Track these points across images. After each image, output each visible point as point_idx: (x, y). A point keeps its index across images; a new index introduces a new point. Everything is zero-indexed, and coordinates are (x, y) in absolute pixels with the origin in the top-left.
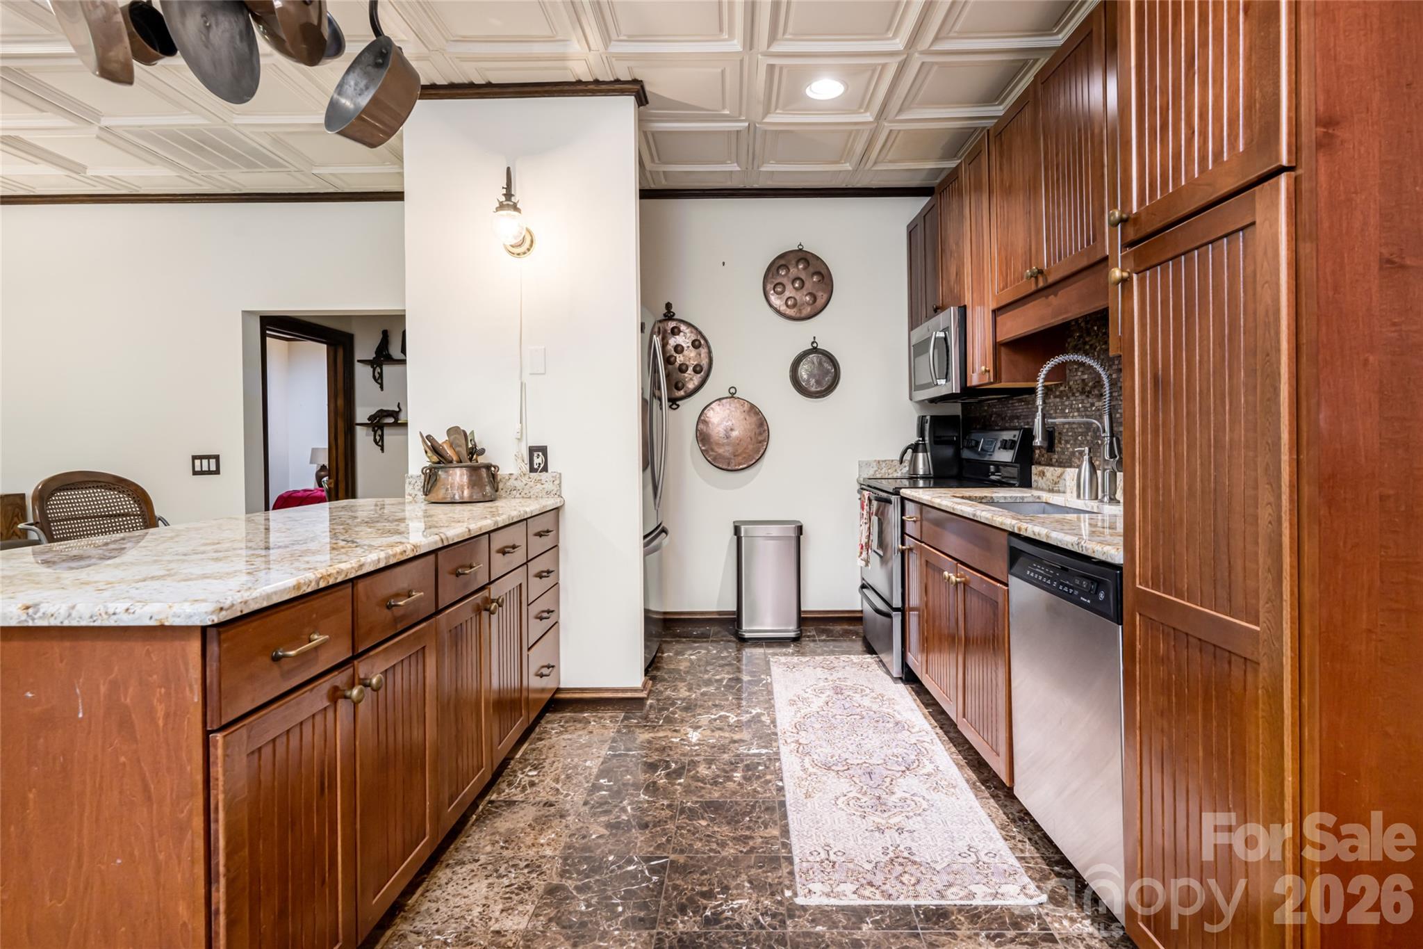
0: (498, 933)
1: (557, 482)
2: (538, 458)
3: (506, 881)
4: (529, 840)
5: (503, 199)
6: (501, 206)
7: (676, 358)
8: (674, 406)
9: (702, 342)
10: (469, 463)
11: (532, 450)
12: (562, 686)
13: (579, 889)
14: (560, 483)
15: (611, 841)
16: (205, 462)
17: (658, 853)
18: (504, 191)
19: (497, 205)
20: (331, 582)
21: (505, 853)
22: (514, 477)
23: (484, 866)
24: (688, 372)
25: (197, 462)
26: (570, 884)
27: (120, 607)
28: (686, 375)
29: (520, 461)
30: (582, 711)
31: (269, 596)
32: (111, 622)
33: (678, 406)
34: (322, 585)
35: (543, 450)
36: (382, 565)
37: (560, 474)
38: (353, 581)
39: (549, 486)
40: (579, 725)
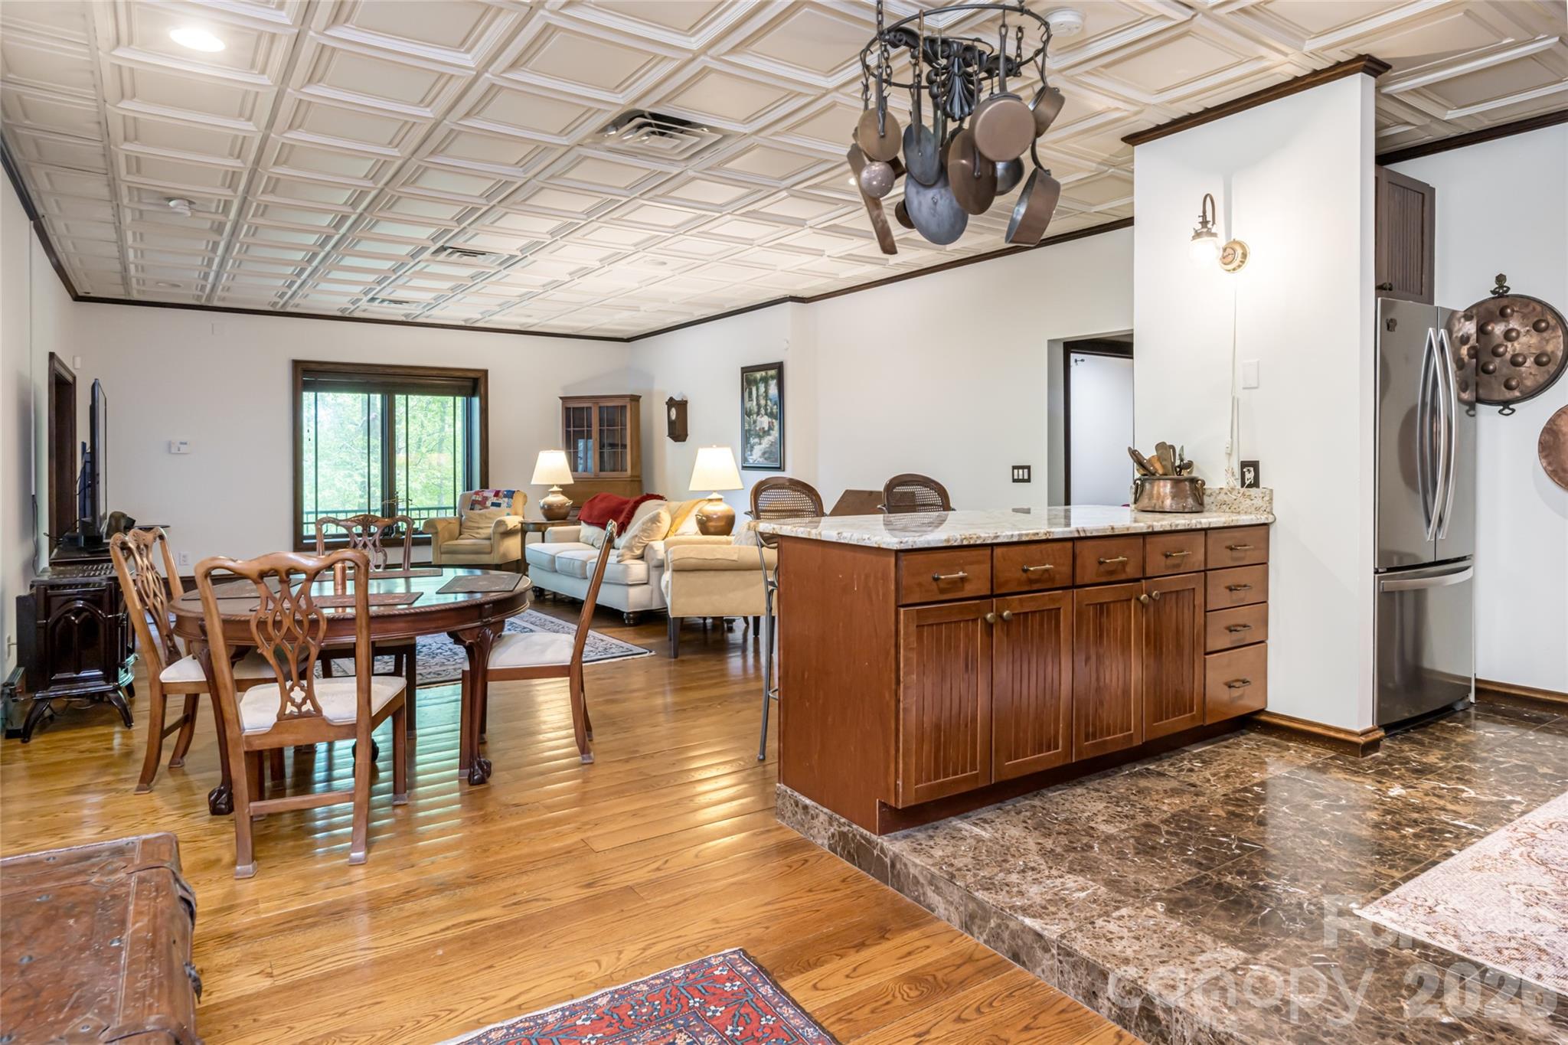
0: (1092, 828)
1: (1267, 498)
2: (1250, 472)
3: (1119, 809)
4: (1156, 797)
5: (1200, 226)
6: (1198, 235)
7: (1506, 347)
8: (1507, 411)
9: (1552, 322)
10: (1176, 476)
11: (1244, 465)
12: (1268, 709)
13: (1168, 833)
14: (1271, 499)
15: (1225, 821)
16: (1021, 471)
17: (1257, 842)
18: (1201, 219)
19: (1193, 234)
20: (972, 542)
21: (1132, 797)
22: (1223, 491)
23: (1111, 798)
24: (1527, 364)
25: (1016, 471)
26: (1164, 828)
27: (866, 537)
28: (1523, 369)
29: (1230, 475)
30: (1290, 740)
31: (928, 542)
32: (863, 544)
33: (1513, 411)
34: (965, 543)
35: (1255, 465)
36: (1015, 539)
37: (1271, 491)
38: (992, 546)
39: (1258, 502)
40: (1275, 749)
